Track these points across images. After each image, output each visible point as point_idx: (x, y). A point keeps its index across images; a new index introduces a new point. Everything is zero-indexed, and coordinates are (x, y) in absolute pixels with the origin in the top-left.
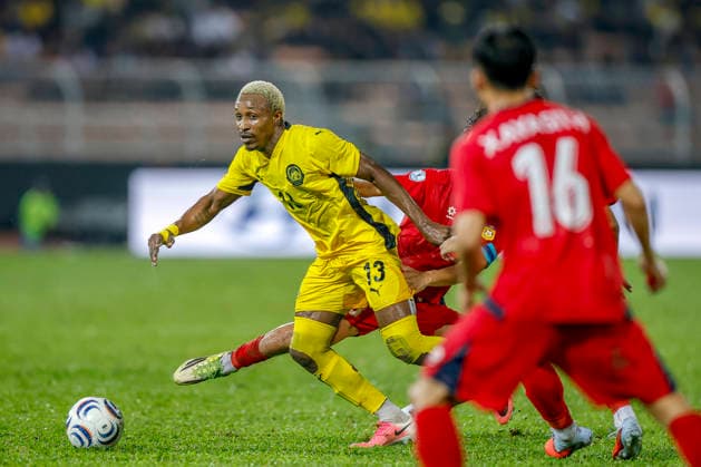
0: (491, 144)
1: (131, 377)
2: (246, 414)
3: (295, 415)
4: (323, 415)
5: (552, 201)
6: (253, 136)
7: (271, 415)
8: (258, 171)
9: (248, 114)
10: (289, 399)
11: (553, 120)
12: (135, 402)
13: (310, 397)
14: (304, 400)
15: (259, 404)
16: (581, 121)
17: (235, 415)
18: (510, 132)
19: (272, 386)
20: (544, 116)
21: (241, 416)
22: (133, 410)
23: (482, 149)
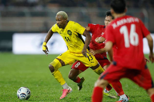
0: (114, 26)
1: (13, 83)
2: (40, 92)
3: (53, 92)
4: (59, 92)
5: (129, 39)
6: (60, 25)
7: (47, 92)
8: (60, 31)
9: (58, 20)
10: (51, 88)
11: (130, 20)
12: (14, 89)
13: (56, 88)
14: (55, 89)
15: (44, 89)
16: (137, 20)
17: (38, 92)
18: (119, 23)
19: (47, 85)
20: (128, 19)
21: (39, 92)
22: (13, 91)
23: (112, 27)
